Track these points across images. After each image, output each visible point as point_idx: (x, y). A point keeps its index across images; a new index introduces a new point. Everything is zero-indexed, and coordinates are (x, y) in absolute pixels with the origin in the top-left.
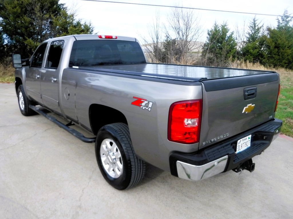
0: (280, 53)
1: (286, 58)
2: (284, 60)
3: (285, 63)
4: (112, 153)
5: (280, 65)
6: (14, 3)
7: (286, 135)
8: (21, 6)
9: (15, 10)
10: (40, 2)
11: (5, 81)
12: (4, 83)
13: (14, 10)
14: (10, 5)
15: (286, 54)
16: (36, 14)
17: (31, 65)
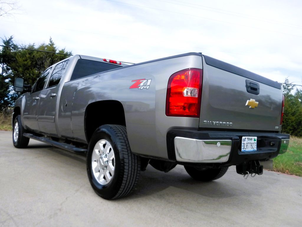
0: (284, 120)
1: (290, 125)
2: (289, 126)
3: (290, 130)
4: (104, 155)
5: (285, 132)
6: (26, 56)
7: (296, 175)
8: (32, 59)
9: (26, 62)
10: (50, 57)
11: (3, 128)
12: (2, 130)
13: (24, 62)
14: (21, 58)
15: (290, 121)
16: (45, 68)
17: (32, 92)
